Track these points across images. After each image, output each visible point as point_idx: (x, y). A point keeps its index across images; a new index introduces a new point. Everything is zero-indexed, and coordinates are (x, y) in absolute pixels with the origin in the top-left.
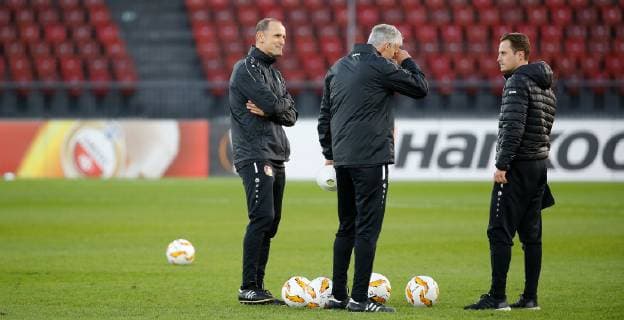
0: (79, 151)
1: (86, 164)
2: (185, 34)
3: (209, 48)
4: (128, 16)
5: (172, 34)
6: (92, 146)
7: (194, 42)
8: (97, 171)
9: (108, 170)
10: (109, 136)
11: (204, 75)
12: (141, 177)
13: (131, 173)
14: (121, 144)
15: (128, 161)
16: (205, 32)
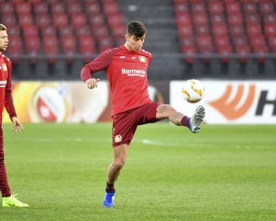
0: (40, 103)
1: (45, 112)
2: (171, 21)
3: (186, 30)
4: (132, 8)
5: (163, 20)
6: (49, 100)
7: (175, 26)
8: (52, 118)
9: (60, 117)
10: (61, 93)
11: (181, 50)
12: (83, 122)
13: (76, 119)
14: (69, 98)
15: (74, 111)
16: (183, 19)
